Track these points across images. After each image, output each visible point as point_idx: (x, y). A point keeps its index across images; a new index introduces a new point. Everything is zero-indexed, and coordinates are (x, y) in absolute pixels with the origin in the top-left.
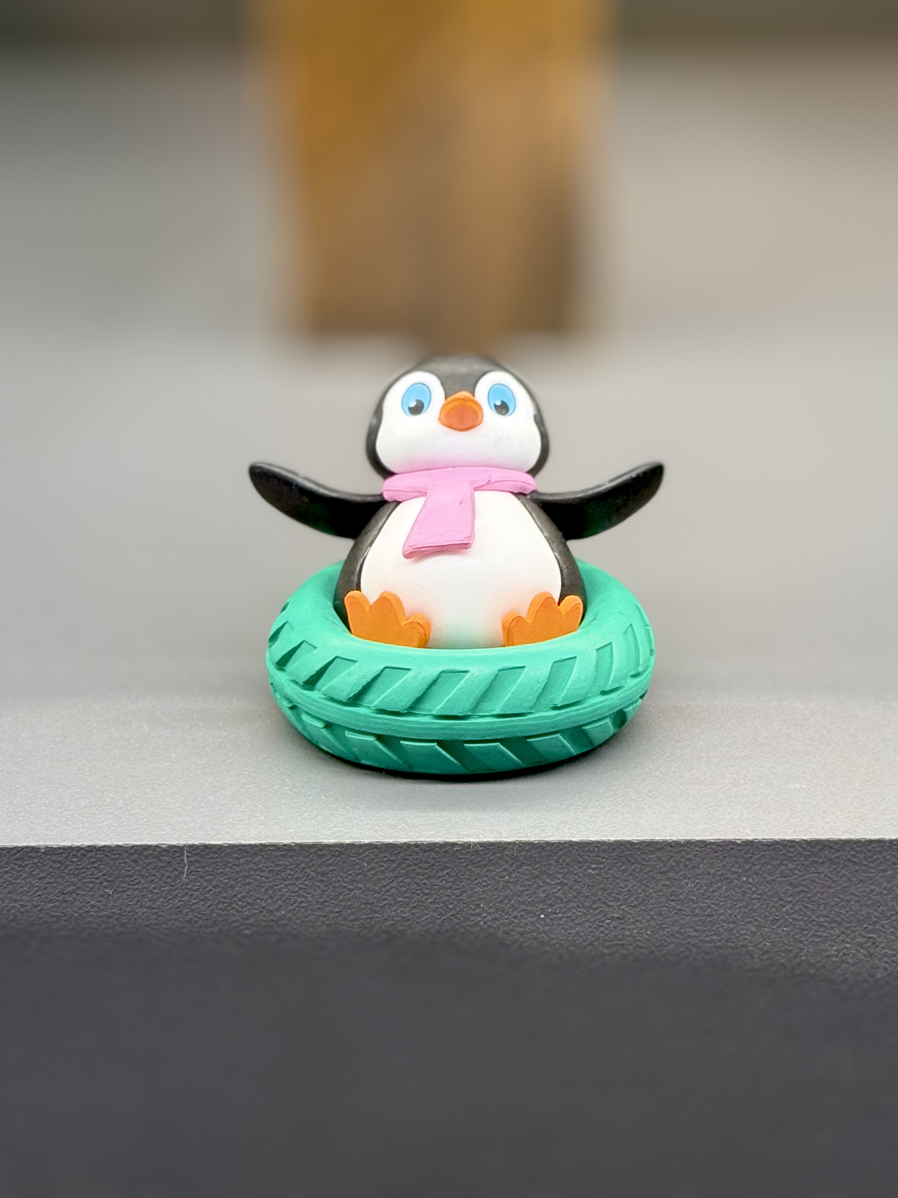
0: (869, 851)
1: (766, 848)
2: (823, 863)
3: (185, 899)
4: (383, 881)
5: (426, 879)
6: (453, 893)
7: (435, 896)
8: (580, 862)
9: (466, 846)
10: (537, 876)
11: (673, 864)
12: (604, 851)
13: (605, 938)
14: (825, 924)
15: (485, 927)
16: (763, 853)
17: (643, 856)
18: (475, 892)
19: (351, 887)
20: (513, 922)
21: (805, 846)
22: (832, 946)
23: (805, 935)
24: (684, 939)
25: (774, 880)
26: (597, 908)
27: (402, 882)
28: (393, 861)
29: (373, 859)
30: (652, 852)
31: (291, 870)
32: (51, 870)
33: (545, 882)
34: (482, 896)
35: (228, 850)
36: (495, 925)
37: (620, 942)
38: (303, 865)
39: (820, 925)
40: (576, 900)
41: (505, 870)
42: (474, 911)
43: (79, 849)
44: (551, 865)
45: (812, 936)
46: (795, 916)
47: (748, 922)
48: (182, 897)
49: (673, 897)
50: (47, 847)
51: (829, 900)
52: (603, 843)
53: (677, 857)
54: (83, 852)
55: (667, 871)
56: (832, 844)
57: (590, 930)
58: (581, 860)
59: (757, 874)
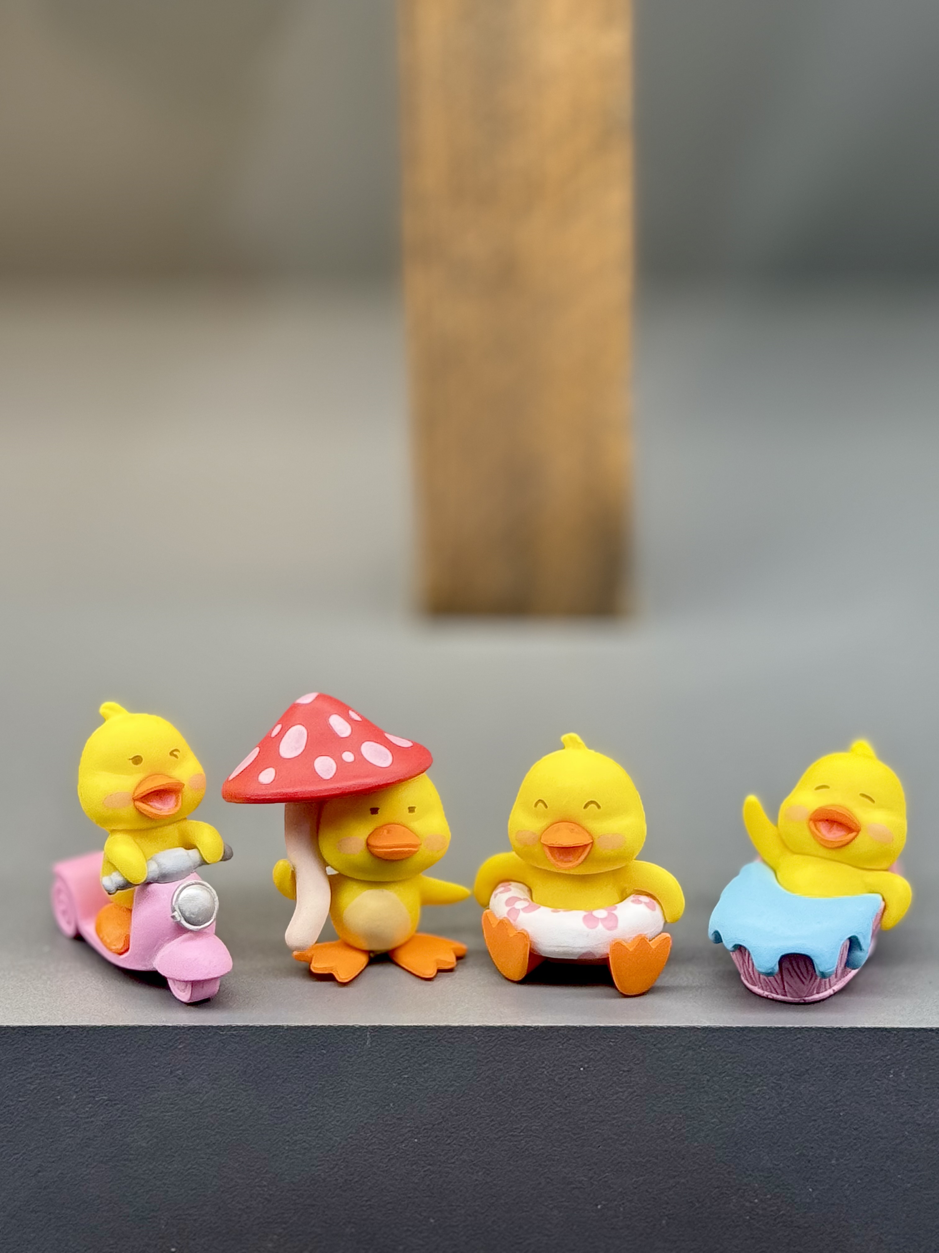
0: (777, 1034)
2: (750, 1040)
3: (369, 1056)
4: (487, 1048)
5: (513, 1047)
6: (529, 1055)
7: (518, 1057)
8: (604, 1038)
9: (536, 1028)
10: (579, 1046)
11: (660, 1039)
12: (619, 1032)
14: (751, 1075)
15: (548, 1075)
16: (714, 1034)
17: (642, 1035)
18: (542, 1055)
19: (468, 1051)
20: (564, 1072)
22: (756, 1088)
23: (739, 1082)
24: (667, 1083)
25: (721, 1050)
26: (615, 1064)
27: (498, 1048)
28: (493, 1036)
29: (481, 1035)
30: (648, 1033)
31: (433, 1041)
33: (583, 1049)
34: (546, 1057)
35: (395, 1029)
36: (553, 1074)
37: (629, 1085)
38: (440, 1038)
40: (602, 1060)
41: (559, 1042)
43: (307, 1027)
44: (587, 1039)
45: (744, 1082)
47: (706, 1074)
52: (618, 1027)
53: (663, 1036)
54: (309, 1029)
55: (657, 1044)
59: (710, 1046)
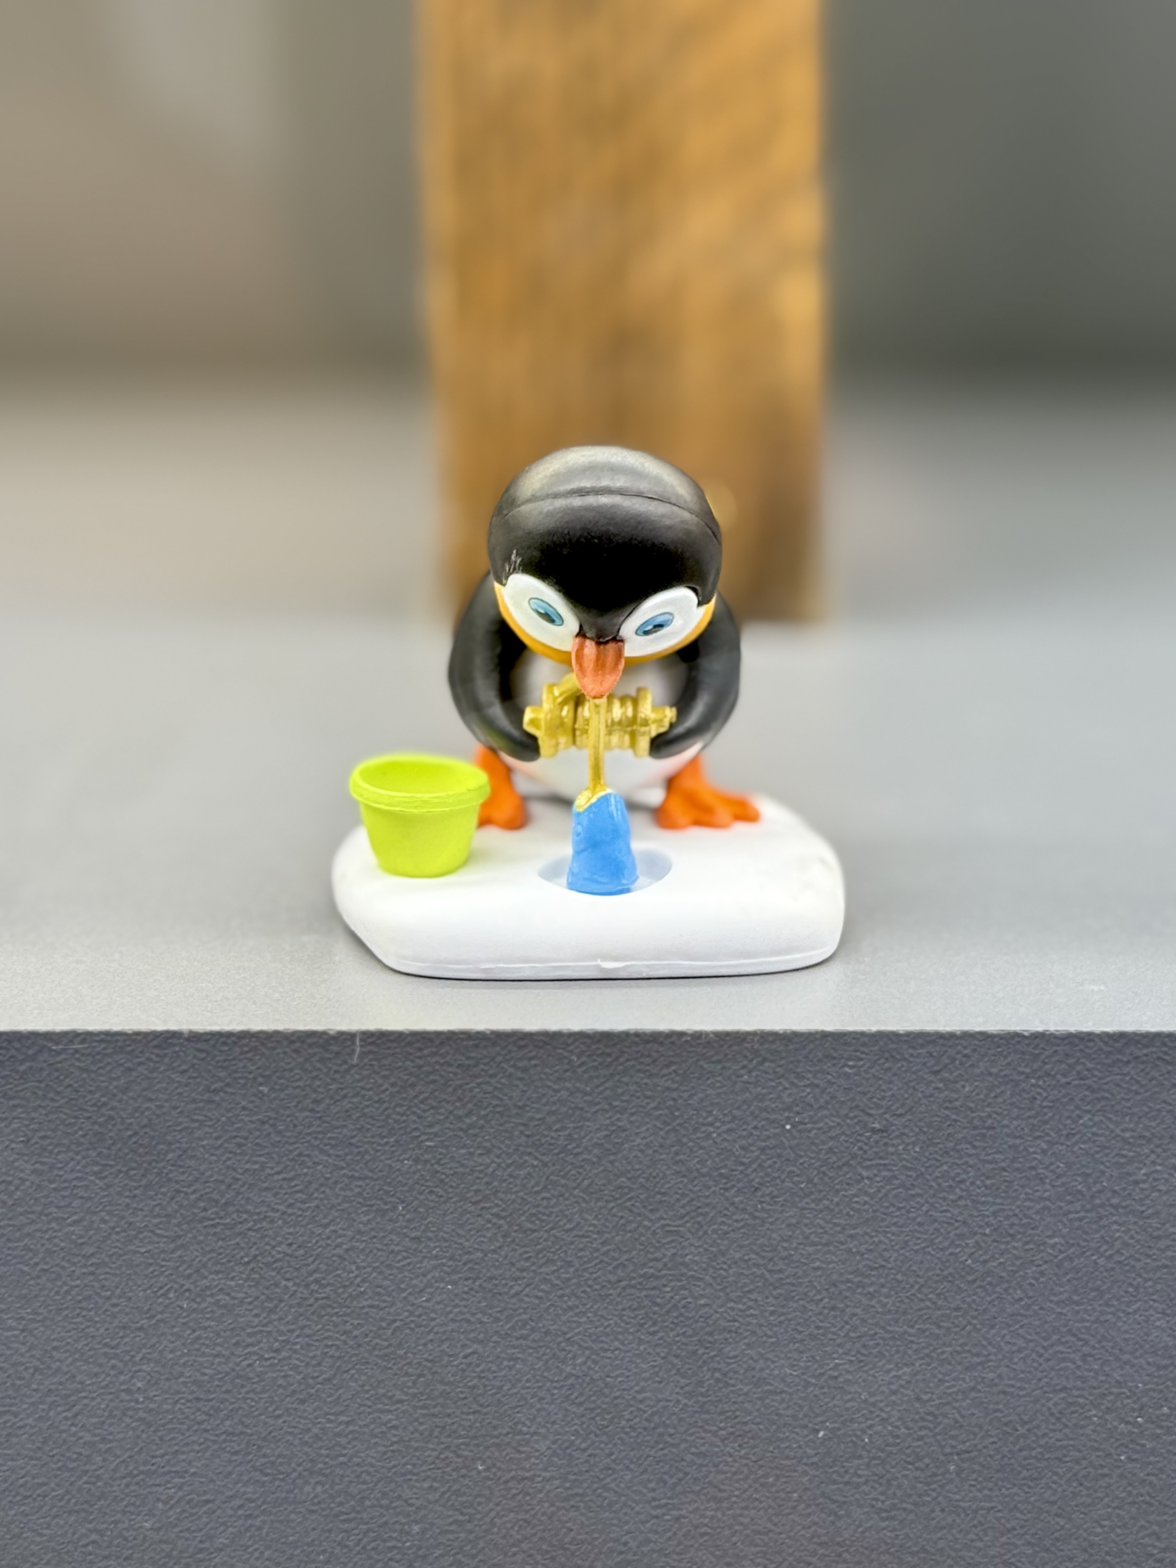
1: (1058, 1041)
2: (1129, 1062)
3: (355, 1100)
4: (596, 1080)
5: (648, 1077)
6: (681, 1097)
7: (658, 1100)
8: (834, 1058)
9: (698, 1036)
10: (782, 1076)
11: (947, 1061)
12: (864, 1045)
13: (865, 1156)
14: (1131, 1140)
15: (718, 1140)
16: (1055, 1048)
17: (911, 1051)
18: (707, 1096)
19: (557, 1087)
20: (752, 1134)
21: (1106, 1039)
22: (1140, 1169)
23: (1107, 1155)
24: (960, 1158)
25: (1068, 1083)
26: (856, 1117)
27: (619, 1081)
28: (609, 1055)
29: (584, 1052)
31: (485, 1064)
32: (195, 1061)
33: (792, 1083)
34: (716, 1101)
35: (409, 1039)
36: (729, 1138)
37: (883, 1162)
38: (499, 1059)
39: (1125, 1141)
40: (830, 1107)
41: (744, 1067)
42: (705, 1118)
43: (229, 1035)
44: (798, 1061)
45: (1116, 1155)
46: (1094, 1129)
47: (1039, 1137)
48: (352, 1097)
49: (947, 1105)
50: (191, 1032)
51: (1136, 1110)
52: (863, 1034)
53: (952, 1052)
54: (234, 1039)
55: (939, 1071)
56: (1137, 1038)
57: (846, 1145)
58: (835, 1055)
59: (1048, 1074)
